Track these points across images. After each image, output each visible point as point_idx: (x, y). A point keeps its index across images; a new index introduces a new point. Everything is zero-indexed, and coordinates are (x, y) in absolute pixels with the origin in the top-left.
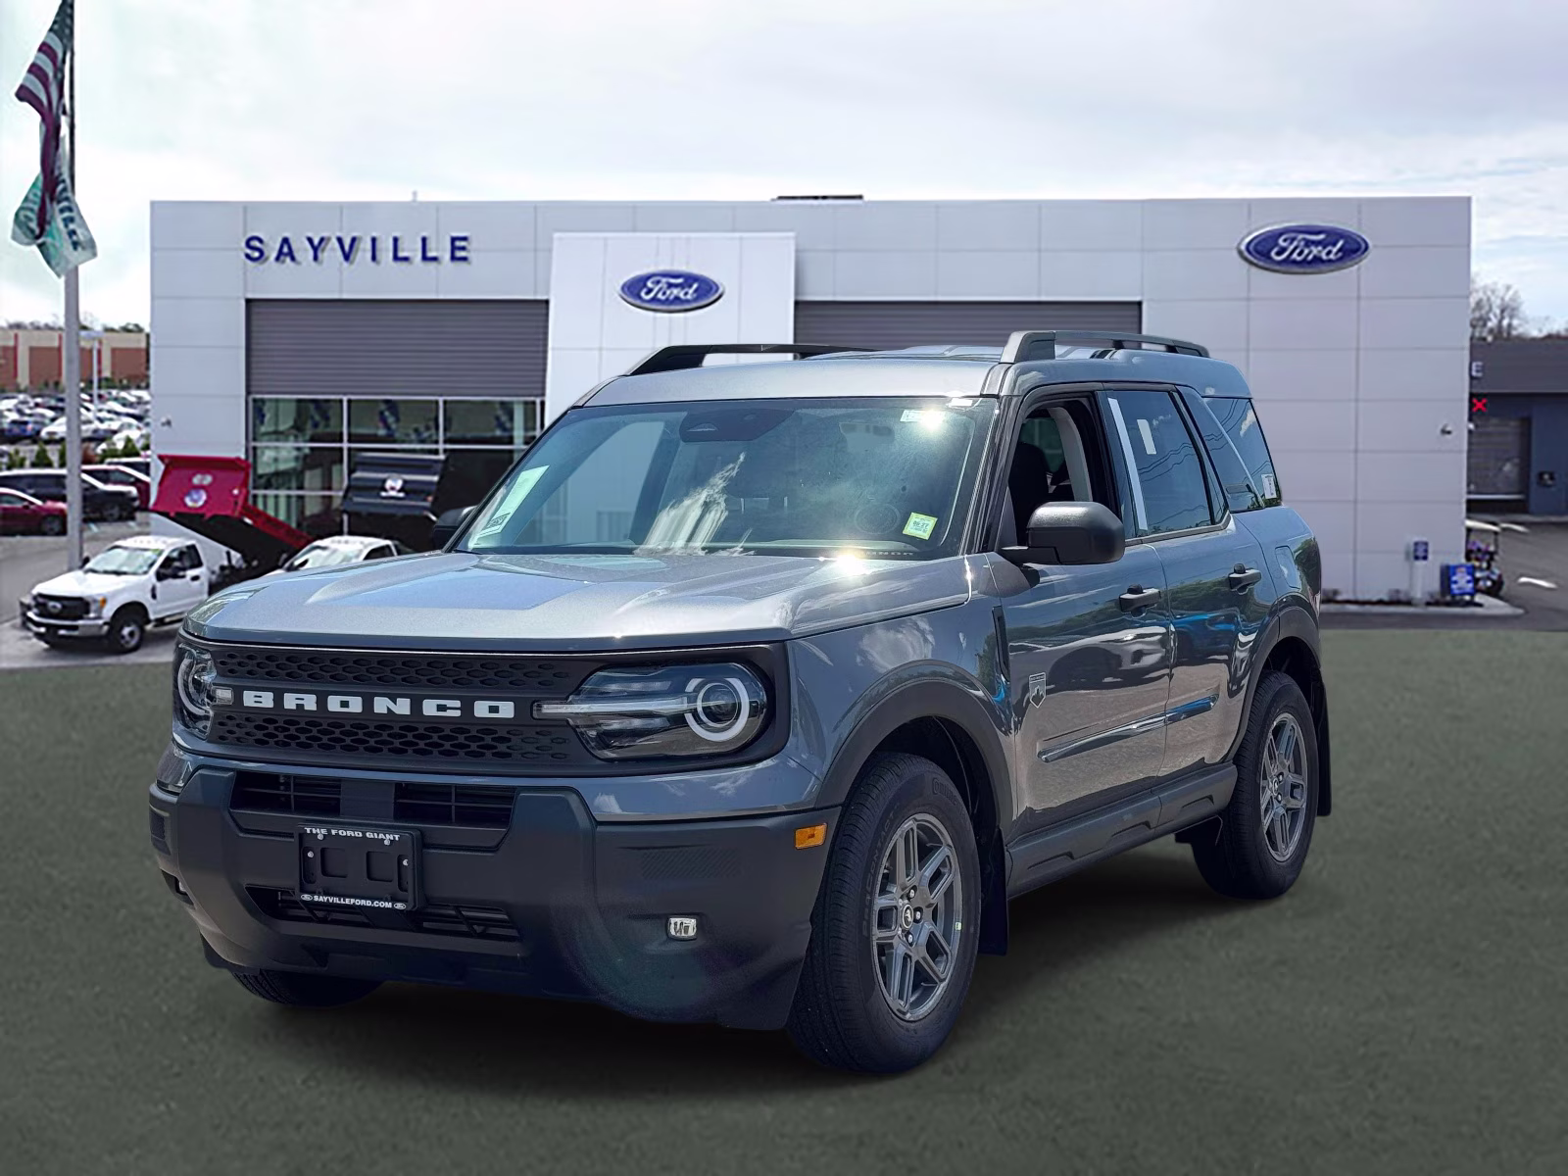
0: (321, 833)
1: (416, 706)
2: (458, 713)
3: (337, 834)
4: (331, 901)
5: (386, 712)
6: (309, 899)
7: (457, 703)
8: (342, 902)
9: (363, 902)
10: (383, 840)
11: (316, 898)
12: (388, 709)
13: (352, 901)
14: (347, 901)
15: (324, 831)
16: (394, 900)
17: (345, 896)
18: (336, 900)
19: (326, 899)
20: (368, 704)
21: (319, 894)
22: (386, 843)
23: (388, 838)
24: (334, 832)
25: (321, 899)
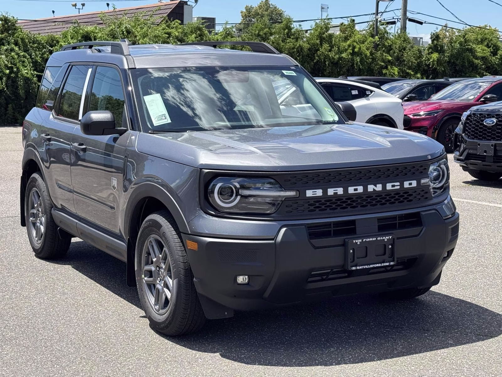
0: (359, 241)
1: (384, 187)
2: (398, 187)
3: (366, 241)
4: (364, 267)
5: (372, 190)
6: (355, 269)
7: (398, 184)
8: (369, 267)
9: (377, 265)
10: (384, 239)
11: (358, 268)
12: (374, 189)
13: (373, 266)
14: (371, 266)
15: (360, 241)
16: (389, 262)
17: (370, 265)
18: (367, 267)
19: (362, 267)
20: (365, 189)
21: (359, 266)
22: (386, 240)
23: (386, 238)
24: (364, 240)
25: (360, 268)
